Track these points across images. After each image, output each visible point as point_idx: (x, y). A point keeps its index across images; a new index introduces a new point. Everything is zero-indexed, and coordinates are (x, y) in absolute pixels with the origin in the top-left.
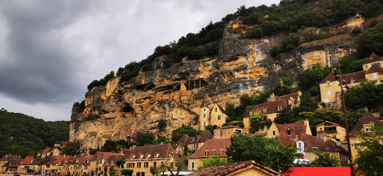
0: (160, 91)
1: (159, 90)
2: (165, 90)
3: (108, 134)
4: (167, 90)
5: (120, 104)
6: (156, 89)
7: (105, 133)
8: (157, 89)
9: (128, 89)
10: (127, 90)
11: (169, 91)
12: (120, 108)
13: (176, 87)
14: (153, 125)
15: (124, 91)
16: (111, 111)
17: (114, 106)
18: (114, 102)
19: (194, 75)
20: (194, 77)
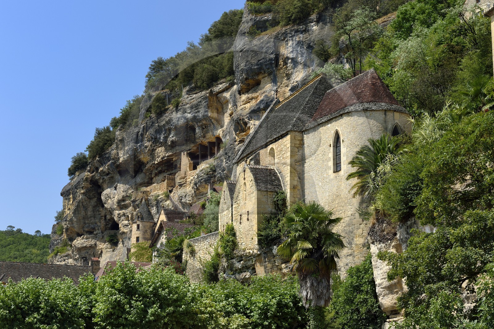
0: (156, 175)
2: (164, 172)
6: (147, 170)
9: (108, 174)
10: (105, 177)
12: (103, 222)
15: (101, 181)
16: (86, 229)
17: (91, 217)
18: (90, 209)
19: (203, 128)
20: (204, 134)
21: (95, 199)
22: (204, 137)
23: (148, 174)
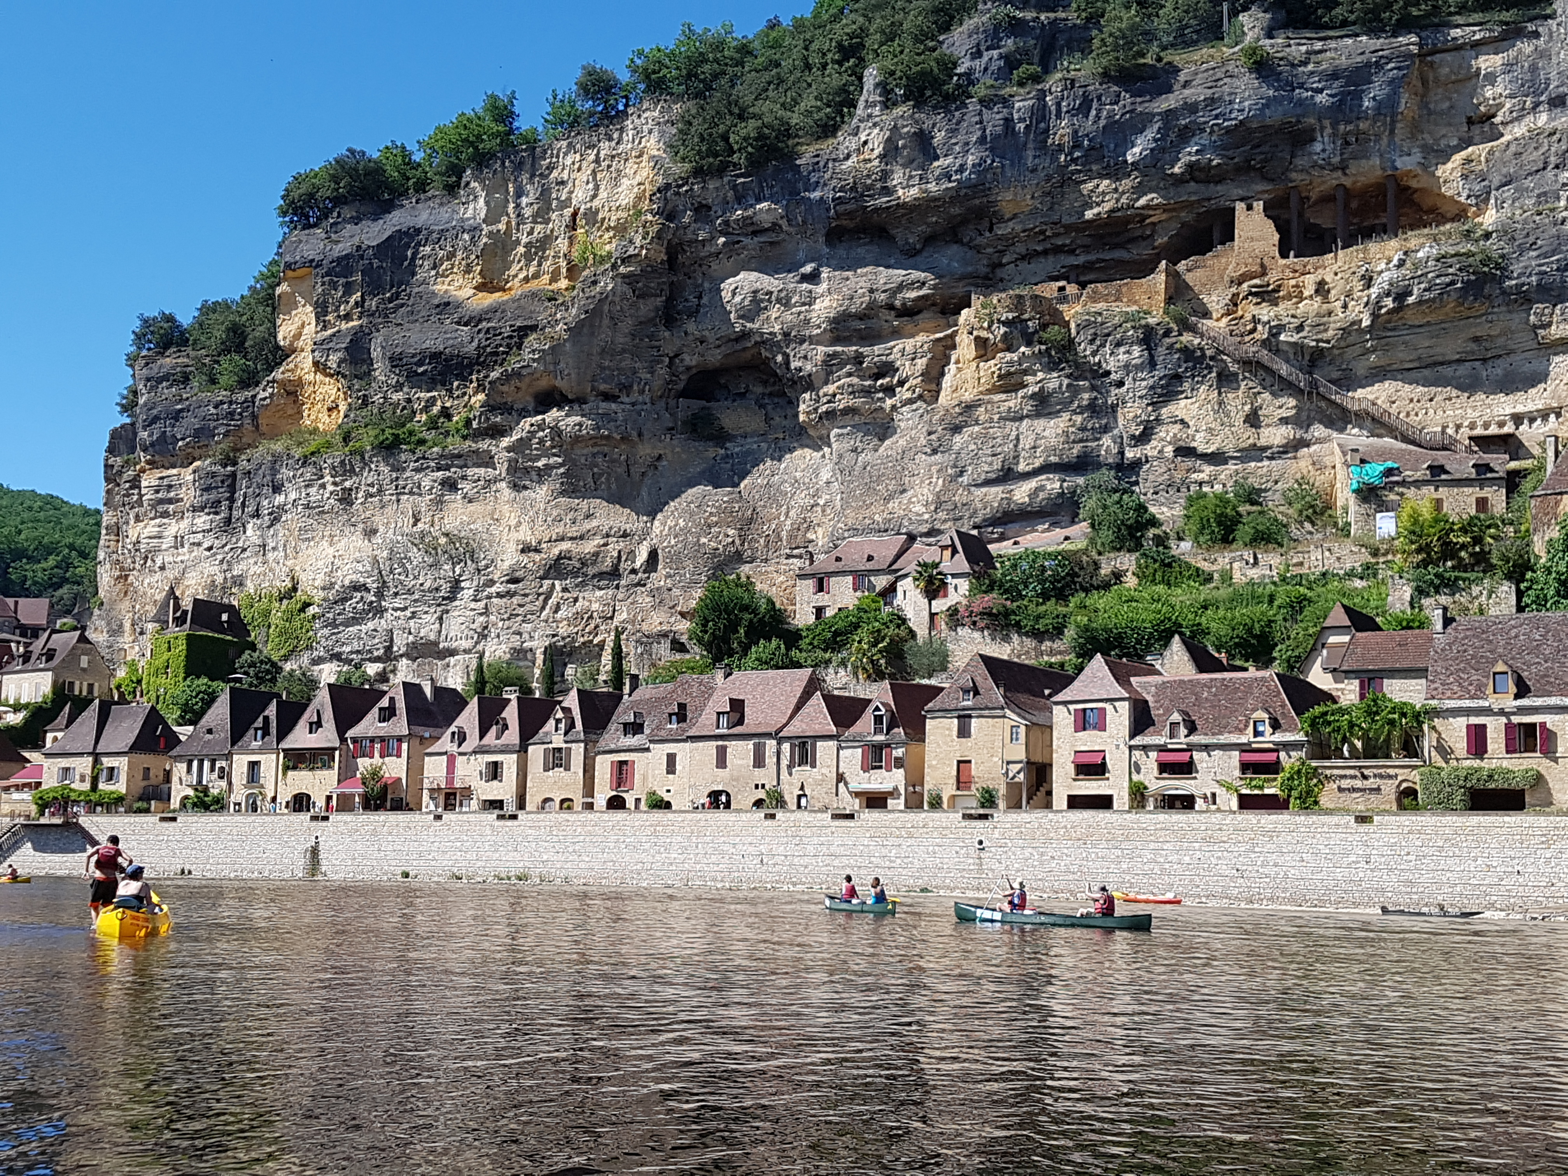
1: (1021, 249)
2: (1072, 252)
3: (589, 547)
4: (1087, 249)
5: (669, 341)
6: (1000, 238)
7: (565, 546)
8: (1010, 241)
9: (755, 233)
10: (746, 241)
11: (1108, 256)
12: (662, 371)
13: (1174, 228)
14: (1021, 493)
16: (603, 387)
17: (624, 351)
18: (627, 325)
19: (1347, 143)
20: (1342, 160)
21: (659, 301)
22: (1343, 168)
23: (990, 250)
